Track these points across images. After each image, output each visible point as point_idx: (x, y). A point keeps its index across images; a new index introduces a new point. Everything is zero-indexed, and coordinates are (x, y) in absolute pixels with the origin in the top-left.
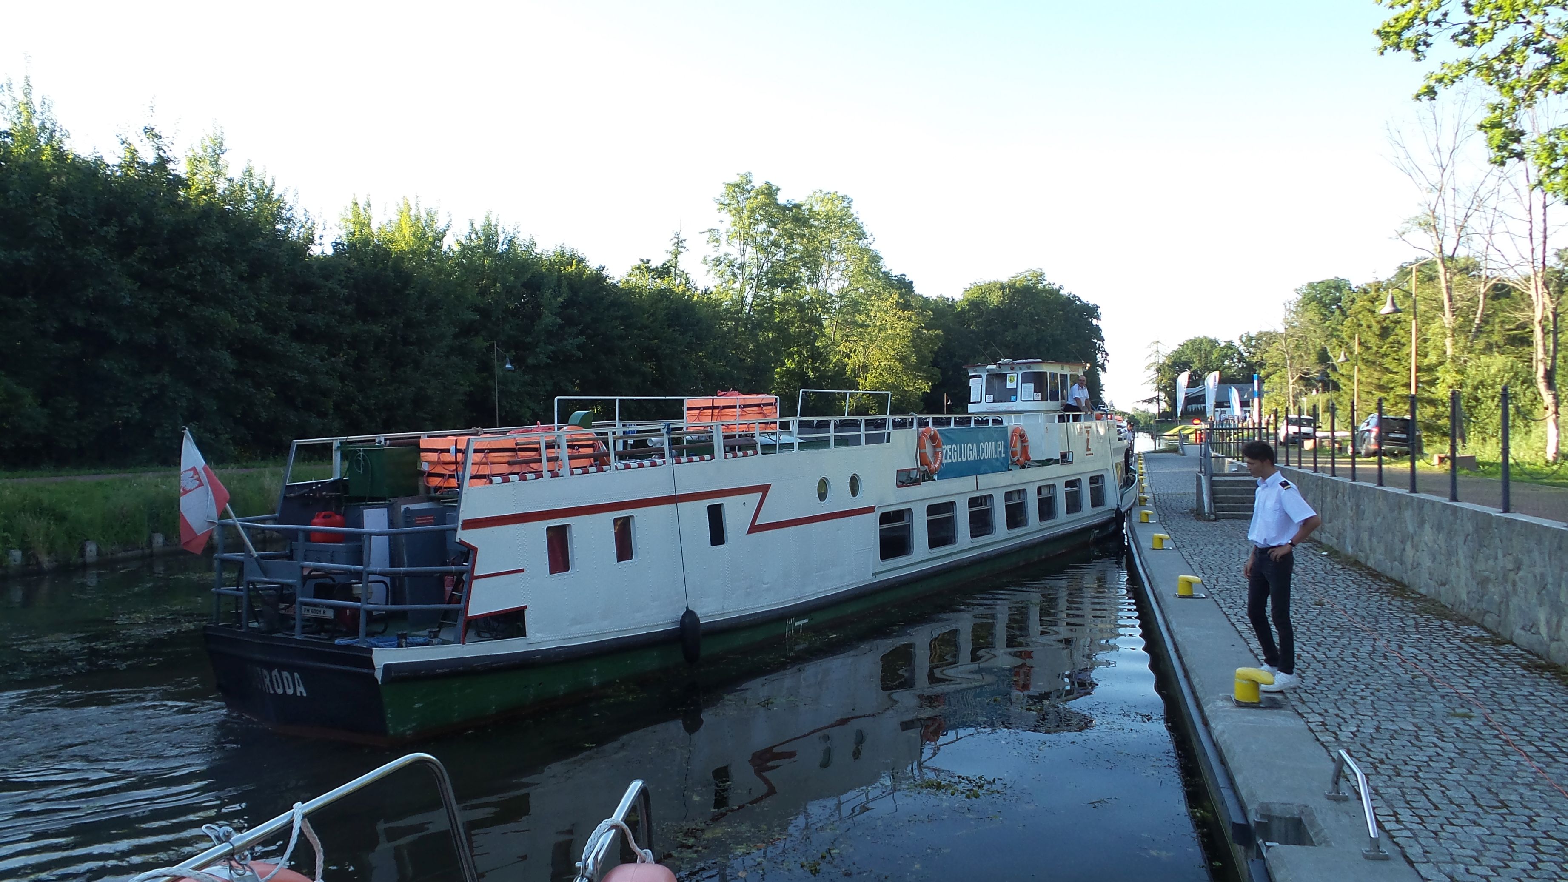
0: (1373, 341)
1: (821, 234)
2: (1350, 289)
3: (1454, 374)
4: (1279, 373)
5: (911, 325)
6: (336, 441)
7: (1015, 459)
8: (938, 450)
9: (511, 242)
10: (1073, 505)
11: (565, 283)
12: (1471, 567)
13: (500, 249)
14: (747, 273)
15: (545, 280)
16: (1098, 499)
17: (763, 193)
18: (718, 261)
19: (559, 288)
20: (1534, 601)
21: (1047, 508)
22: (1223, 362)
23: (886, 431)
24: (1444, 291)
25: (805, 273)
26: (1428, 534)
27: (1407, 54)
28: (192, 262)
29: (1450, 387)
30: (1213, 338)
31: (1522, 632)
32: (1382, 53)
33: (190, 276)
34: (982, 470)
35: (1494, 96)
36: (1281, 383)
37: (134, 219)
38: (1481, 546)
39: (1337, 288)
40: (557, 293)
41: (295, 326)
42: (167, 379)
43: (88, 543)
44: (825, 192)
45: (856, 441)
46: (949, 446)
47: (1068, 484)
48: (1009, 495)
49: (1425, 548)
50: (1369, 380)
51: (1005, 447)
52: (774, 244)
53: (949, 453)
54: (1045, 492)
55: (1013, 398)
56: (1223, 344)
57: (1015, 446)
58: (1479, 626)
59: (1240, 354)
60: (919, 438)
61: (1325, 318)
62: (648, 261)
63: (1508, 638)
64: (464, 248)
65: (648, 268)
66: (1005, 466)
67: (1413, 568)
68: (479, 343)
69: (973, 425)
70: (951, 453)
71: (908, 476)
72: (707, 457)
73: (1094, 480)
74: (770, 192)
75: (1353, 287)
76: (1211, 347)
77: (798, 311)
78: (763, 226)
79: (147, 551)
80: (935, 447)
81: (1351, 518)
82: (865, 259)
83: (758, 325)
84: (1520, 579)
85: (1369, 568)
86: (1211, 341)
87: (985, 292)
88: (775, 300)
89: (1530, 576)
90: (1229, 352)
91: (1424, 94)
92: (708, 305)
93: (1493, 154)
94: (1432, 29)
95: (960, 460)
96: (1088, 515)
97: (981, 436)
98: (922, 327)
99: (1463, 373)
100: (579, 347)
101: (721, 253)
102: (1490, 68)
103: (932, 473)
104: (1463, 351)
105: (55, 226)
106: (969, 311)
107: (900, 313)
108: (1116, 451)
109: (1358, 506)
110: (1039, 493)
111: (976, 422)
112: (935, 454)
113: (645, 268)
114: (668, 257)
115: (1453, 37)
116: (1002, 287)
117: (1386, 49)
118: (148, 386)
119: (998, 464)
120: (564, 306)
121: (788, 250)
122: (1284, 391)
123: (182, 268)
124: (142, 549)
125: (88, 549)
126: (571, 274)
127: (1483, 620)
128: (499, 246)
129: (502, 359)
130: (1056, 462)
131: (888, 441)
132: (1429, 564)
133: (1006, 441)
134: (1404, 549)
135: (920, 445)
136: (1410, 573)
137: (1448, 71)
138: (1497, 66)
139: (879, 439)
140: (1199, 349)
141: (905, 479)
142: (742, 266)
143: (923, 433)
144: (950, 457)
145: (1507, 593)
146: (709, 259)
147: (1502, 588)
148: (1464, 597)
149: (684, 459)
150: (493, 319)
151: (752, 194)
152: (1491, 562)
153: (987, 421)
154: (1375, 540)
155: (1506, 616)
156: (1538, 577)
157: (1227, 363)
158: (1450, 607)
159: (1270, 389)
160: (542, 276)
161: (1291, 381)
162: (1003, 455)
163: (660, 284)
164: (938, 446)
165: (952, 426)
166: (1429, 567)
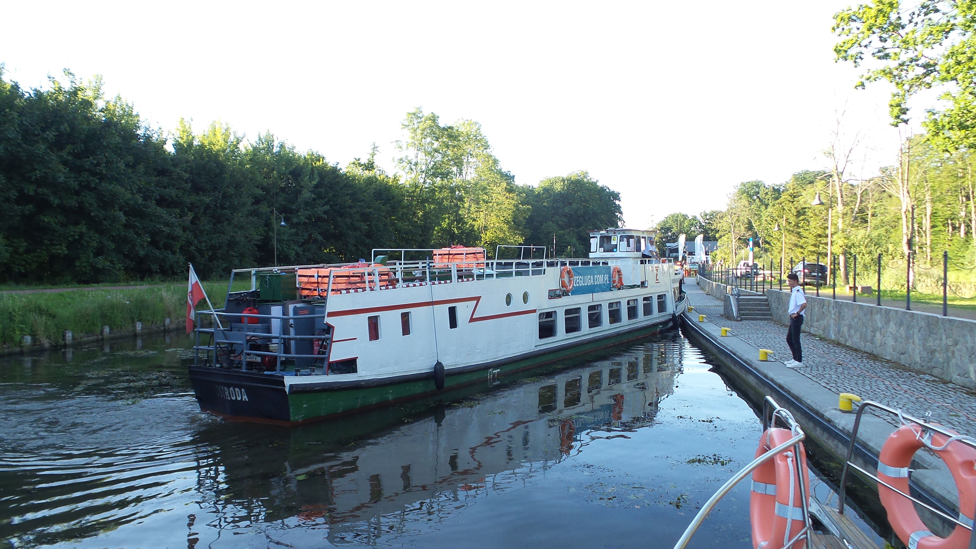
0: (792, 220)
1: (464, 145)
2: (765, 187)
3: (843, 239)
4: (727, 236)
5: (513, 202)
6: (253, 271)
7: (615, 285)
8: (571, 279)
9: (282, 146)
10: (648, 310)
11: (316, 172)
12: (924, 344)
13: (275, 150)
14: (419, 168)
15: (304, 170)
16: (662, 307)
17: (430, 119)
18: (401, 160)
19: (313, 175)
20: (967, 361)
21: (632, 312)
22: (690, 228)
23: (543, 268)
24: (838, 192)
25: (454, 169)
26: (892, 327)
27: (850, 62)
28: (99, 155)
29: (841, 247)
30: (685, 214)
31: (958, 377)
32: (836, 62)
33: (98, 164)
34: (596, 290)
35: (894, 89)
36: (728, 242)
37: (65, 127)
38: (931, 333)
39: (757, 186)
40: (311, 179)
41: (158, 197)
42: (84, 229)
43: (67, 331)
44: (465, 120)
45: (527, 273)
46: (578, 277)
47: (645, 299)
48: (611, 305)
49: (891, 336)
50: (790, 242)
51: (609, 278)
52: (436, 151)
53: (578, 281)
54: (632, 304)
55: (615, 250)
56: (690, 218)
57: (615, 277)
58: (929, 375)
59: (700, 223)
60: (561, 272)
61: (750, 203)
62: (359, 159)
63: (949, 380)
64: (255, 149)
65: (359, 164)
66: (609, 288)
67: (881, 345)
68: (264, 208)
69: (591, 265)
70: (579, 281)
71: (555, 293)
72: (449, 281)
73: (660, 297)
74: (434, 119)
75: (766, 186)
76: (684, 219)
77: (450, 193)
78: (429, 140)
79: (100, 337)
80: (570, 277)
81: (834, 319)
82: (491, 162)
83: (425, 200)
84: (957, 350)
85: (848, 346)
86: (683, 215)
87: (553, 183)
88: (436, 185)
89: (964, 348)
90: (694, 222)
91: (859, 86)
92: (397, 187)
93: (893, 121)
94: (863, 49)
95: (583, 285)
96: (656, 317)
97: (595, 271)
98: (519, 203)
99: (848, 239)
100: (325, 213)
101: (403, 155)
102: (891, 73)
103: (568, 291)
104: (848, 226)
105: (17, 131)
106: (543, 194)
107: (508, 194)
108: (674, 281)
109: (840, 313)
110: (628, 304)
111: (593, 263)
112: (570, 281)
113: (357, 163)
114: (370, 157)
115: (873, 54)
116: (563, 180)
117: (839, 59)
118: (72, 233)
119: (605, 287)
120: (316, 186)
121: (445, 155)
122: (730, 246)
123: (94, 159)
124: (97, 336)
125: (67, 335)
126: (319, 166)
127: (931, 372)
128: (275, 148)
129: (278, 219)
130: (638, 286)
131: (544, 274)
132: (893, 343)
133: (610, 275)
134: (874, 336)
135: (562, 276)
136: (878, 348)
137: (872, 75)
138: (895, 72)
139: (539, 273)
140: (676, 220)
141: (553, 295)
142: (416, 164)
143: (563, 270)
144: (578, 283)
145: (948, 357)
146: (396, 159)
147: (945, 355)
148: (918, 360)
149: (436, 282)
150: (271, 194)
151: (423, 119)
152: (938, 342)
153: (599, 263)
154: (852, 332)
155: (947, 369)
156: (970, 349)
157: (692, 229)
158: (908, 365)
159: (721, 245)
160: (302, 168)
161: (734, 241)
162: (608, 282)
163: (367, 174)
164: (571, 277)
165: (580, 266)
166: (893, 346)
